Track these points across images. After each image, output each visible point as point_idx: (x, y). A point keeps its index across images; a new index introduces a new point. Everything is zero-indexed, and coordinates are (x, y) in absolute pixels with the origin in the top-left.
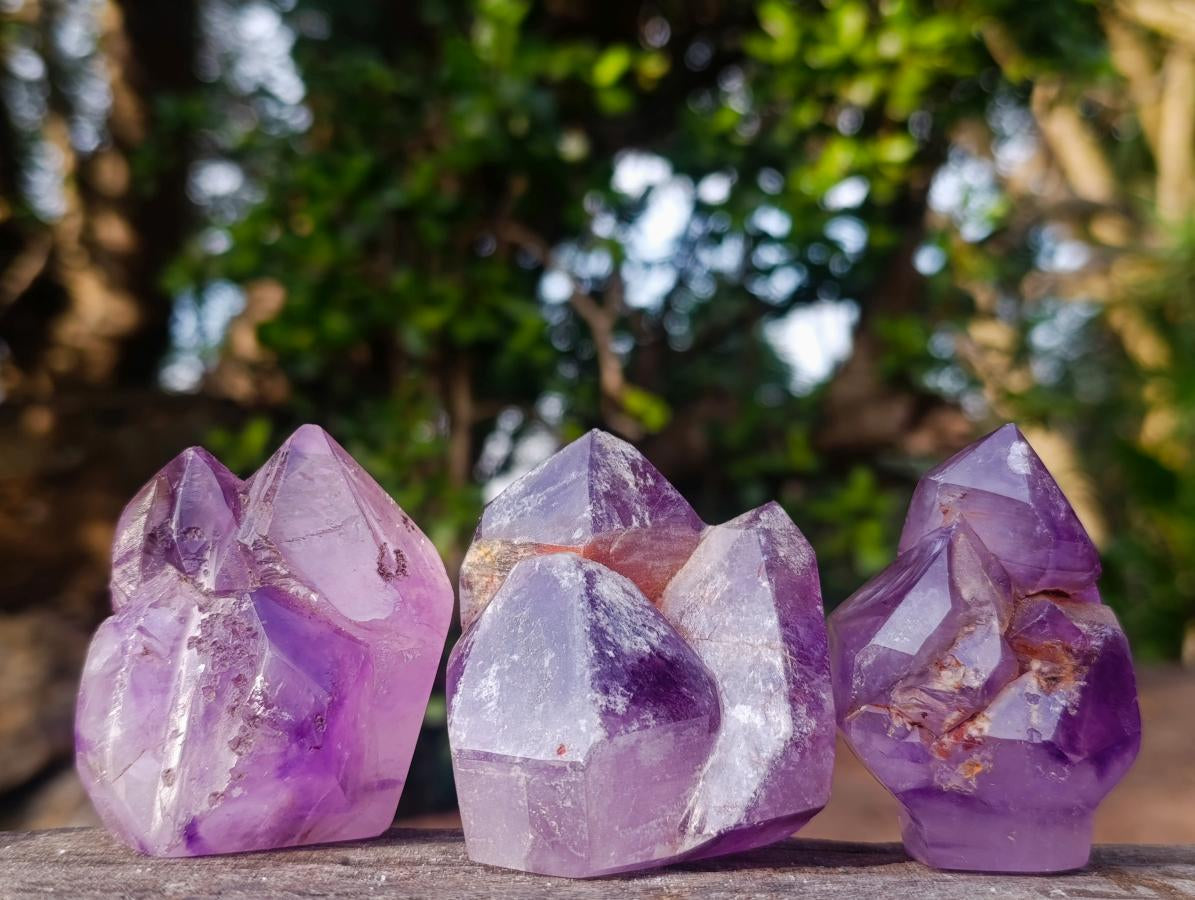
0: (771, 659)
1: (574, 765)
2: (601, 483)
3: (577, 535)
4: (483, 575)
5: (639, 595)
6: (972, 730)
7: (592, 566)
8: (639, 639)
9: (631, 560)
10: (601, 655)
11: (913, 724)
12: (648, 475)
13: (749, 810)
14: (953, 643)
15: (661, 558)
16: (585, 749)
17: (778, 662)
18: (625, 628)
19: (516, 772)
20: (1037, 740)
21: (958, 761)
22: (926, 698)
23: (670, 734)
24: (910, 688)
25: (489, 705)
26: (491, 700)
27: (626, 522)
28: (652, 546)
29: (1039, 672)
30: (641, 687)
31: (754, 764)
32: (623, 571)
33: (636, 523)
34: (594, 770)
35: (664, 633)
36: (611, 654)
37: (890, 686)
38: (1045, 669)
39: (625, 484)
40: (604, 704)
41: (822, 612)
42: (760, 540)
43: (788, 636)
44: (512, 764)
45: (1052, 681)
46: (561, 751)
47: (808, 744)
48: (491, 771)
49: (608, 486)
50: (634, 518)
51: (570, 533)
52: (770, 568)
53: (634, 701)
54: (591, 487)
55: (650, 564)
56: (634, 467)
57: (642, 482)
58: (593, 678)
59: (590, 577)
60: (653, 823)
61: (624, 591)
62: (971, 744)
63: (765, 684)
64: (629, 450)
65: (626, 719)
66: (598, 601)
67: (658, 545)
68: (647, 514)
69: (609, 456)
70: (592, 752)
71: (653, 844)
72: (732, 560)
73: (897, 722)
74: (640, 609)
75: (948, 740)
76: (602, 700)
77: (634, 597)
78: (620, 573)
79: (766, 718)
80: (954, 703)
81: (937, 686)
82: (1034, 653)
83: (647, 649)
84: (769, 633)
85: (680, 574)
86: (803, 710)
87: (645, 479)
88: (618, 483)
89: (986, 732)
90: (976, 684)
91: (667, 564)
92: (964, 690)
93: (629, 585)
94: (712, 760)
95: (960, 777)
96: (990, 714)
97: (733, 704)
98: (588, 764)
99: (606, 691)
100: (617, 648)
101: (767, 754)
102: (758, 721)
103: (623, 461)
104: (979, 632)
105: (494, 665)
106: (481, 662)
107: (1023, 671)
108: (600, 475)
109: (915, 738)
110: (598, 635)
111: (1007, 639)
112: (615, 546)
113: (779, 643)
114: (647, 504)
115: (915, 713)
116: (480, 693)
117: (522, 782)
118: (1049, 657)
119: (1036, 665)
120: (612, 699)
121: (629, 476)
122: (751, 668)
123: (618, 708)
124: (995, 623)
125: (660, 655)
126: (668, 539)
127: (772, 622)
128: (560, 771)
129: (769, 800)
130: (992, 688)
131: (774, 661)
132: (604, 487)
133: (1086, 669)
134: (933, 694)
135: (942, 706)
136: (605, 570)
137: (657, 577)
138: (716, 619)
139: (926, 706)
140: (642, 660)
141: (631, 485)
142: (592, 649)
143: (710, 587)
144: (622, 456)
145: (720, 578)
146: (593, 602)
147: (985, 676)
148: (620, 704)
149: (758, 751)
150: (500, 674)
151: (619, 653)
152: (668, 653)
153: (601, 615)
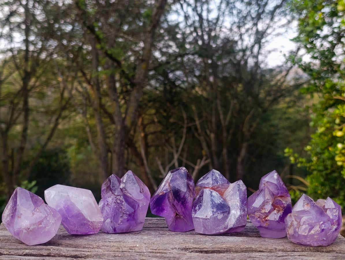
1: (208, 219)
3: (210, 185)
5: (219, 194)
6: (267, 219)
7: (212, 190)
9: (218, 189)
10: (213, 203)
11: (258, 217)
12: (221, 176)
13: (233, 225)
14: (264, 205)
15: (223, 189)
16: (210, 216)
17: (239, 204)
18: (216, 199)
19: (201, 220)
20: (275, 220)
21: (265, 223)
22: (260, 214)
23: (222, 214)
24: (258, 212)
26: (197, 210)
27: (217, 184)
28: (221, 187)
29: (277, 210)
30: (218, 208)
31: (235, 219)
32: (217, 191)
33: (219, 184)
34: (211, 219)
35: (222, 200)
36: (214, 203)
37: (255, 212)
38: (278, 209)
39: (217, 178)
42: (238, 186)
44: (200, 219)
45: (279, 211)
46: (206, 217)
47: (243, 216)
48: (197, 219)
51: (209, 185)
52: (239, 190)
53: (217, 210)
54: (212, 178)
55: (221, 190)
56: (219, 175)
58: (211, 207)
59: (211, 192)
60: (220, 227)
61: (216, 194)
62: (266, 220)
63: (237, 207)
65: (216, 212)
67: (222, 187)
69: (215, 173)
70: (210, 217)
71: (220, 230)
72: (233, 189)
73: (256, 217)
74: (219, 197)
75: (263, 220)
76: (212, 210)
78: (216, 191)
79: (236, 212)
80: (264, 215)
81: (262, 212)
82: (276, 207)
83: (219, 202)
85: (226, 191)
86: (242, 211)
88: (216, 178)
89: (269, 219)
90: (267, 212)
91: (224, 189)
92: (265, 213)
93: (217, 193)
94: (229, 218)
95: (265, 225)
96: (269, 216)
97: (232, 210)
98: (210, 218)
99: (213, 208)
100: (215, 202)
101: (236, 217)
102: (235, 213)
104: (268, 204)
105: (198, 205)
107: (275, 209)
108: (213, 176)
109: (259, 219)
110: (212, 201)
111: (272, 205)
112: (216, 187)
113: (239, 201)
114: (221, 181)
115: (258, 216)
117: (202, 221)
118: (278, 207)
119: (276, 209)
121: (218, 176)
122: (235, 205)
124: (270, 202)
125: (221, 203)
126: (224, 186)
127: (238, 198)
128: (206, 219)
129: (236, 224)
130: (270, 212)
132: (214, 178)
133: (284, 209)
134: (261, 213)
135: (262, 215)
136: (214, 191)
137: (223, 191)
138: (231, 198)
139: (260, 215)
140: (218, 204)
141: (218, 178)
142: (211, 202)
143: (230, 193)
144: (217, 174)
145: (232, 191)
146: (212, 196)
147: (268, 211)
148: (215, 210)
149: (235, 217)
151: (215, 203)
152: (223, 203)
153: (213, 198)
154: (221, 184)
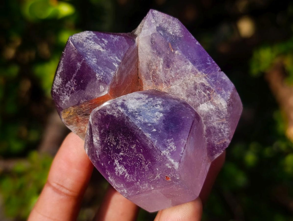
0: (200, 81)
2: (92, 60)
4: (73, 119)
5: (142, 96)
7: (119, 100)
8: (157, 113)
10: (153, 134)
12: (103, 39)
17: (204, 81)
18: (149, 114)
25: (126, 176)
26: (125, 174)
27: (113, 68)
28: (126, 67)
30: (172, 133)
33: (116, 65)
35: (160, 102)
36: (154, 130)
39: (99, 52)
40: (169, 152)
41: (199, 44)
42: (160, 34)
43: (198, 67)
46: (167, 179)
49: (95, 59)
50: (114, 64)
53: (175, 140)
55: (129, 73)
56: (96, 41)
57: (104, 45)
58: (158, 146)
59: (123, 106)
61: (137, 99)
63: (205, 92)
64: (88, 34)
65: (178, 150)
66: (134, 113)
67: (127, 64)
68: (116, 57)
69: (84, 45)
74: (147, 101)
76: (167, 152)
77: (141, 98)
78: (130, 93)
79: (214, 104)
83: (161, 115)
84: (192, 71)
87: (103, 42)
88: (97, 54)
93: (136, 95)
97: (198, 106)
99: (165, 147)
100: (154, 126)
102: (212, 107)
103: (90, 42)
105: (115, 161)
106: (109, 162)
108: (89, 57)
110: (145, 128)
113: (198, 72)
114: (113, 52)
116: (118, 173)
120: (169, 148)
121: (98, 47)
122: (195, 89)
123: (173, 149)
125: (166, 113)
126: (129, 58)
127: (190, 66)
131: (202, 82)
136: (124, 97)
140: (164, 122)
141: (101, 50)
142: (148, 135)
144: (88, 40)
146: (133, 116)
148: (173, 146)
150: (120, 163)
151: (156, 127)
152: (168, 108)
153: (139, 118)
154: (119, 61)
